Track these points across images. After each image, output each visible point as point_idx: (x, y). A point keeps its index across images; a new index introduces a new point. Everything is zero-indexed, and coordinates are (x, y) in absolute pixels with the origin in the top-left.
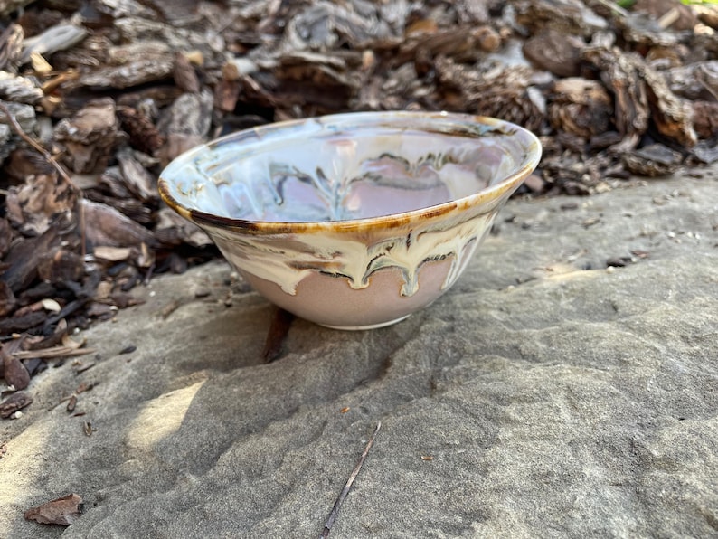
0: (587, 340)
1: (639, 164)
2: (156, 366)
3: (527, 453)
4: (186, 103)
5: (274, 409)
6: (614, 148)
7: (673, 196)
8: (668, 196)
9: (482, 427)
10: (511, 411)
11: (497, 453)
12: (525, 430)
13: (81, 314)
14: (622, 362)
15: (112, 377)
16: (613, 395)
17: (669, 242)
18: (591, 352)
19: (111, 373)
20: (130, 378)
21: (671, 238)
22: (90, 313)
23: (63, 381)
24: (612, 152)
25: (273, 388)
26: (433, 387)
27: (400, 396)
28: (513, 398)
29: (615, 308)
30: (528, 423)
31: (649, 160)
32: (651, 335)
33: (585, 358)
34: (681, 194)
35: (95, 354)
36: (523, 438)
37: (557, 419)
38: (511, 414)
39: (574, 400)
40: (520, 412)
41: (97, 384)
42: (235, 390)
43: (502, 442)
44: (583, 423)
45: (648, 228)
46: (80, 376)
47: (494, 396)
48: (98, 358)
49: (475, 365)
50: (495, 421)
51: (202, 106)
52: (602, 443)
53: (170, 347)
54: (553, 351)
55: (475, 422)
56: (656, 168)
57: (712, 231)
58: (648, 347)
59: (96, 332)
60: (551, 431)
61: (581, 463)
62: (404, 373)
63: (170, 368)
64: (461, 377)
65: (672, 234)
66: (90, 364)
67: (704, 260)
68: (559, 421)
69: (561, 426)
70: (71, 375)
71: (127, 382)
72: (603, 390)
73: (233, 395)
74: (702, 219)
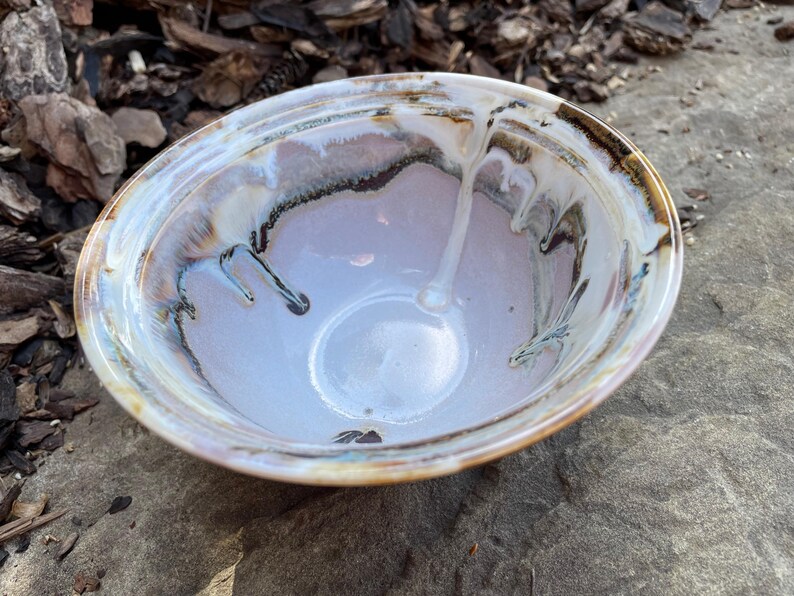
0: (710, 369)
1: (647, 39)
2: (178, 526)
3: (713, 566)
4: (18, 30)
5: (379, 565)
6: (605, 10)
7: (698, 89)
8: (694, 91)
9: (650, 541)
10: (673, 506)
11: (683, 578)
12: (699, 532)
13: (13, 448)
14: (761, 398)
15: (120, 559)
16: (770, 452)
17: (719, 167)
18: (723, 388)
19: (116, 553)
20: (148, 556)
21: (719, 161)
22: (24, 442)
23: (43, 575)
24: (604, 17)
25: (364, 534)
26: (564, 482)
27: (529, 506)
28: (669, 487)
29: (718, 306)
30: (699, 521)
31: (660, 34)
32: (772, 343)
33: (718, 397)
34: (705, 85)
35: (69, 516)
36: (700, 545)
37: (726, 506)
38: (676, 512)
39: (734, 473)
40: (684, 505)
41: (101, 574)
42: (316, 550)
43: (680, 557)
44: (751, 503)
45: (695, 152)
46: (65, 563)
47: (648, 488)
48: (77, 522)
49: (601, 438)
50: (661, 527)
51: (45, 29)
52: (779, 526)
53: (183, 486)
54: (679, 394)
55: (641, 536)
56: (669, 45)
57: (758, 143)
58: (778, 367)
59: (52, 476)
60: (725, 526)
61: (770, 563)
62: (522, 469)
63: (201, 527)
64: (592, 460)
65: (720, 156)
66: (71, 538)
67: (781, 205)
68: (729, 509)
69: (734, 516)
70: (52, 563)
71: (147, 565)
72: (758, 448)
73: (316, 560)
74: (745, 128)
